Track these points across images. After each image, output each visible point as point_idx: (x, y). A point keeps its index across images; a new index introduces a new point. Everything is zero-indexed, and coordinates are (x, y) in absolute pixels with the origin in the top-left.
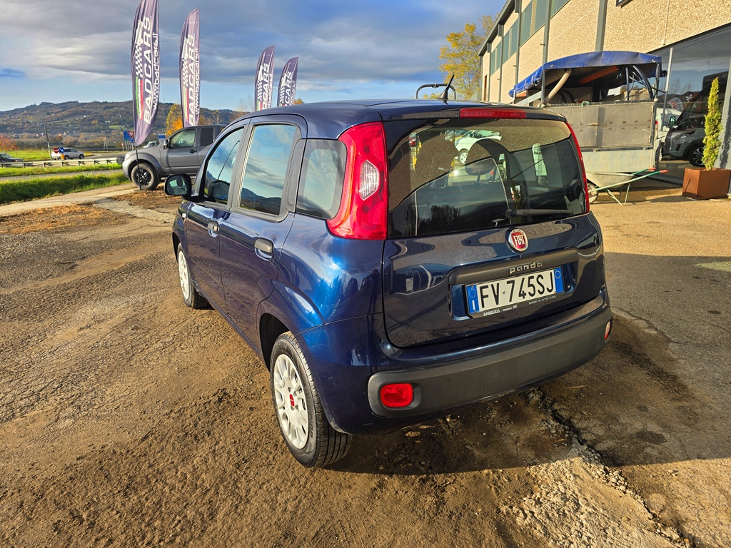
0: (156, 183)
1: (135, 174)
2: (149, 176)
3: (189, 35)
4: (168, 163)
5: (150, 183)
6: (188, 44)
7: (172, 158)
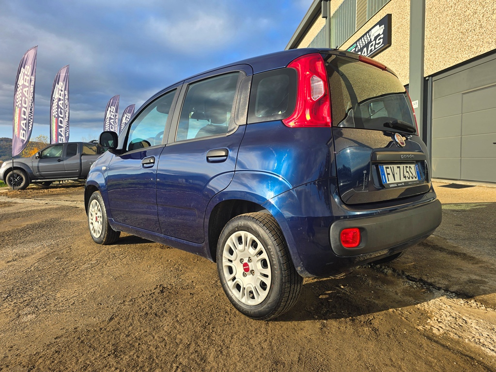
0: (27, 184)
1: (9, 178)
2: (21, 179)
3: (60, 83)
4: (38, 170)
5: (22, 184)
6: (59, 88)
7: (42, 166)
